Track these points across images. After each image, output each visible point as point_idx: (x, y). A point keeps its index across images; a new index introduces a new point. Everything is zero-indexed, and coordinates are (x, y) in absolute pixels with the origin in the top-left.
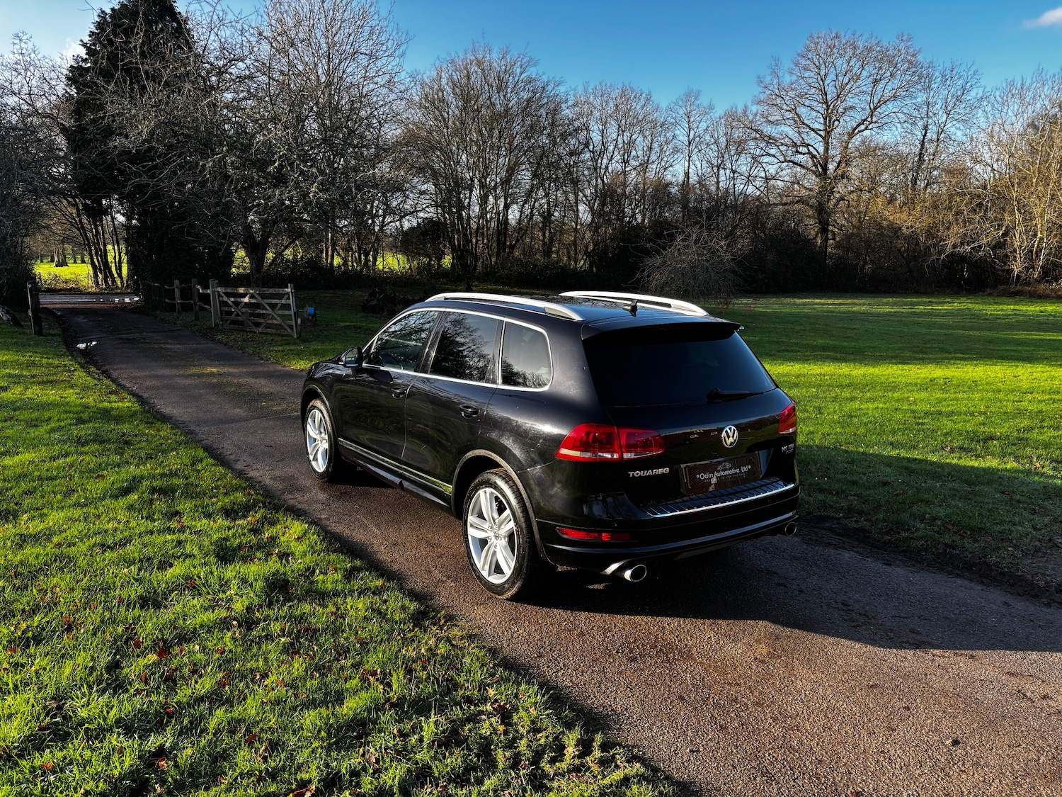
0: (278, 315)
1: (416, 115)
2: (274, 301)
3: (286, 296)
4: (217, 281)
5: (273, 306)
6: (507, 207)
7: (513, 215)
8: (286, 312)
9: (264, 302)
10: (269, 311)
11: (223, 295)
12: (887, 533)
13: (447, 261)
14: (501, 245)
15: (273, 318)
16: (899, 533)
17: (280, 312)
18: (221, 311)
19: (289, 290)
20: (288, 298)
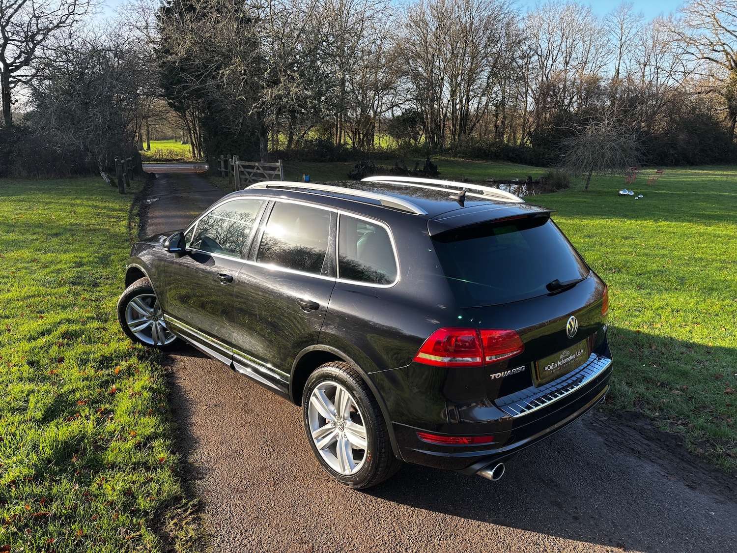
1: (403, 33)
2: (271, 172)
4: (238, 157)
5: (270, 176)
6: (468, 100)
7: (473, 106)
9: (265, 173)
11: (241, 166)
13: (423, 139)
14: (463, 128)
18: (240, 179)
19: (278, 164)
20: (279, 170)
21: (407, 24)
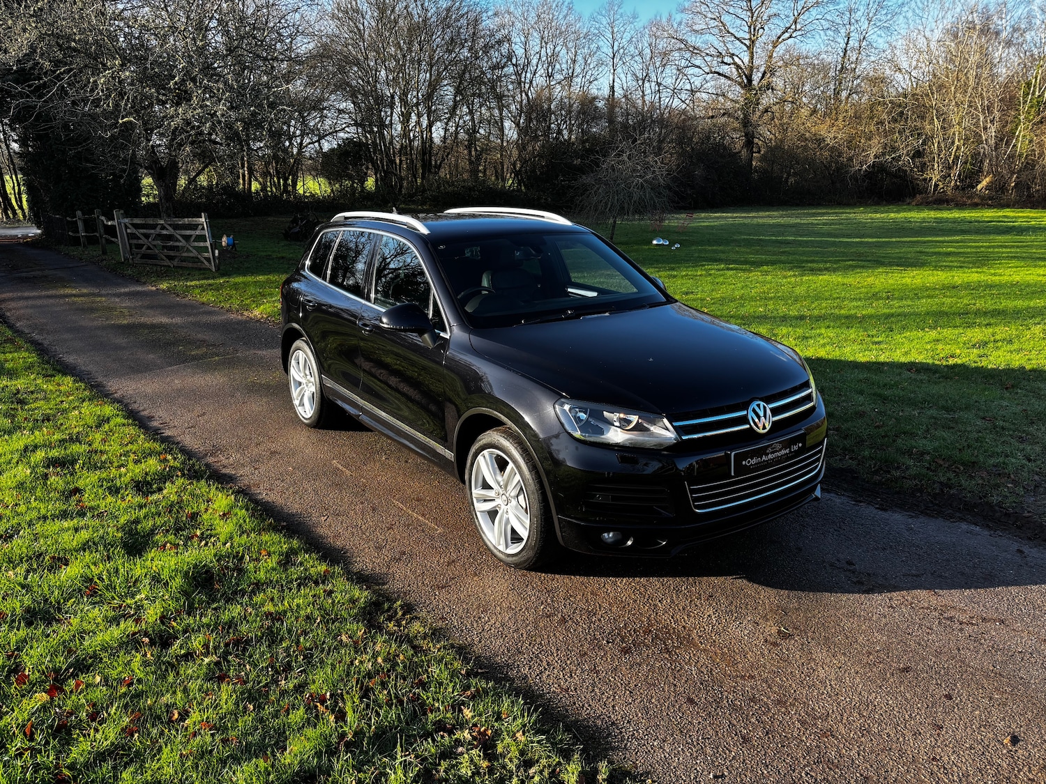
0: (194, 247)
1: (329, 26)
2: (188, 232)
3: (200, 227)
4: (122, 212)
5: (187, 238)
6: (430, 125)
7: (438, 133)
8: (202, 244)
9: (177, 233)
10: (183, 243)
11: (130, 226)
12: (876, 473)
13: (370, 183)
14: (427, 166)
15: (188, 250)
16: (889, 472)
17: (196, 244)
18: (130, 245)
19: (203, 219)
20: (203, 229)
21: (333, 14)
